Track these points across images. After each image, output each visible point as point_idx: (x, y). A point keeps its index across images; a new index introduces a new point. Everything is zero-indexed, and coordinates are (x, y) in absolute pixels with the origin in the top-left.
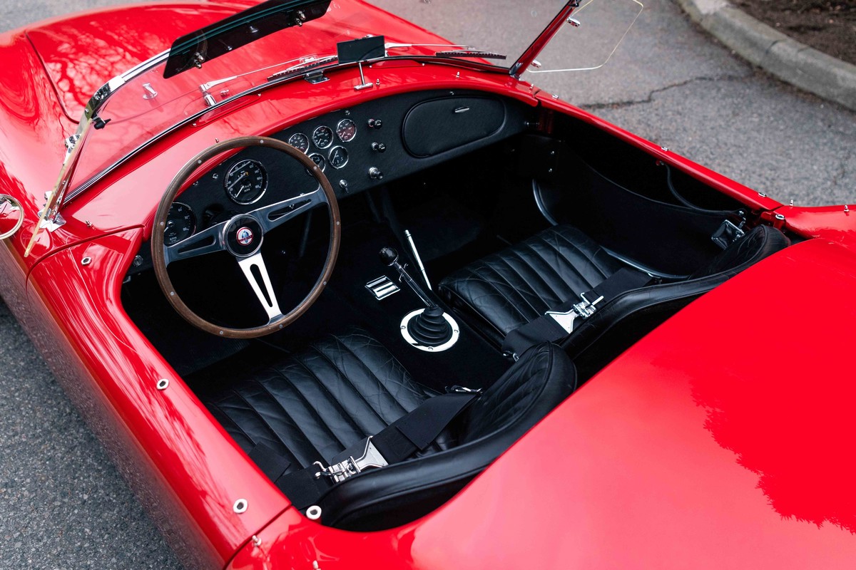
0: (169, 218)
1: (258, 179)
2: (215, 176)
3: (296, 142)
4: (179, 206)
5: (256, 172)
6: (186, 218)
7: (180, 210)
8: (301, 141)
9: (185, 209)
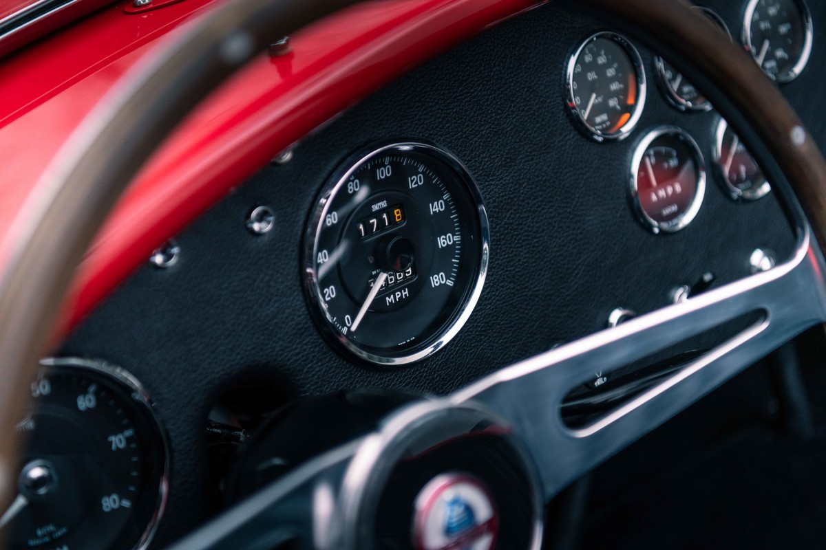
0: (31, 447)
1: (443, 242)
2: (260, 218)
3: (591, 76)
4: (82, 379)
5: (436, 207)
6: (117, 442)
7: (85, 402)
8: (610, 72)
9: (112, 391)
